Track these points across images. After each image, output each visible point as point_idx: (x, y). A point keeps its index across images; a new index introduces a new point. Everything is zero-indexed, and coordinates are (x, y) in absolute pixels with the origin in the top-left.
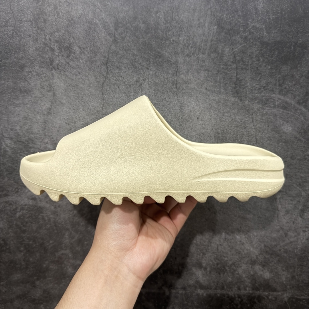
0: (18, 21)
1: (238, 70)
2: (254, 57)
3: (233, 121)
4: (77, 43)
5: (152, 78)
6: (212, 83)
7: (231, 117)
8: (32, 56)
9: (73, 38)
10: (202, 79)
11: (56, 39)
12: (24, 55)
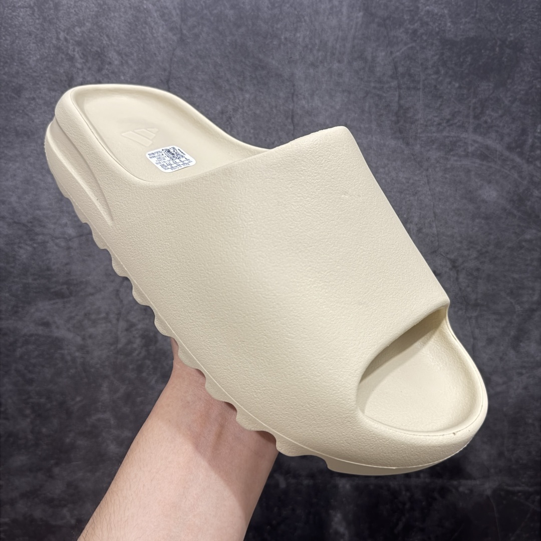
0: (8, 7)
1: (401, 91)
2: (430, 67)
3: (394, 181)
4: (114, 46)
5: (249, 106)
6: (355, 114)
7: (390, 175)
8: (34, 69)
9: (108, 36)
10: (338, 107)
11: (77, 39)
12: (20, 69)
